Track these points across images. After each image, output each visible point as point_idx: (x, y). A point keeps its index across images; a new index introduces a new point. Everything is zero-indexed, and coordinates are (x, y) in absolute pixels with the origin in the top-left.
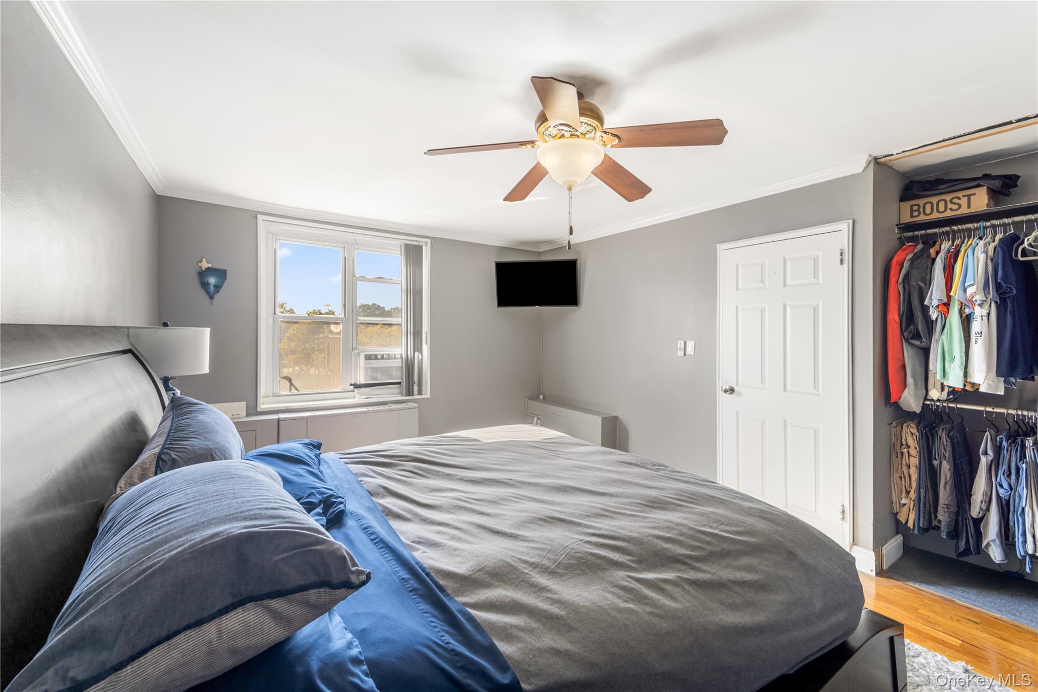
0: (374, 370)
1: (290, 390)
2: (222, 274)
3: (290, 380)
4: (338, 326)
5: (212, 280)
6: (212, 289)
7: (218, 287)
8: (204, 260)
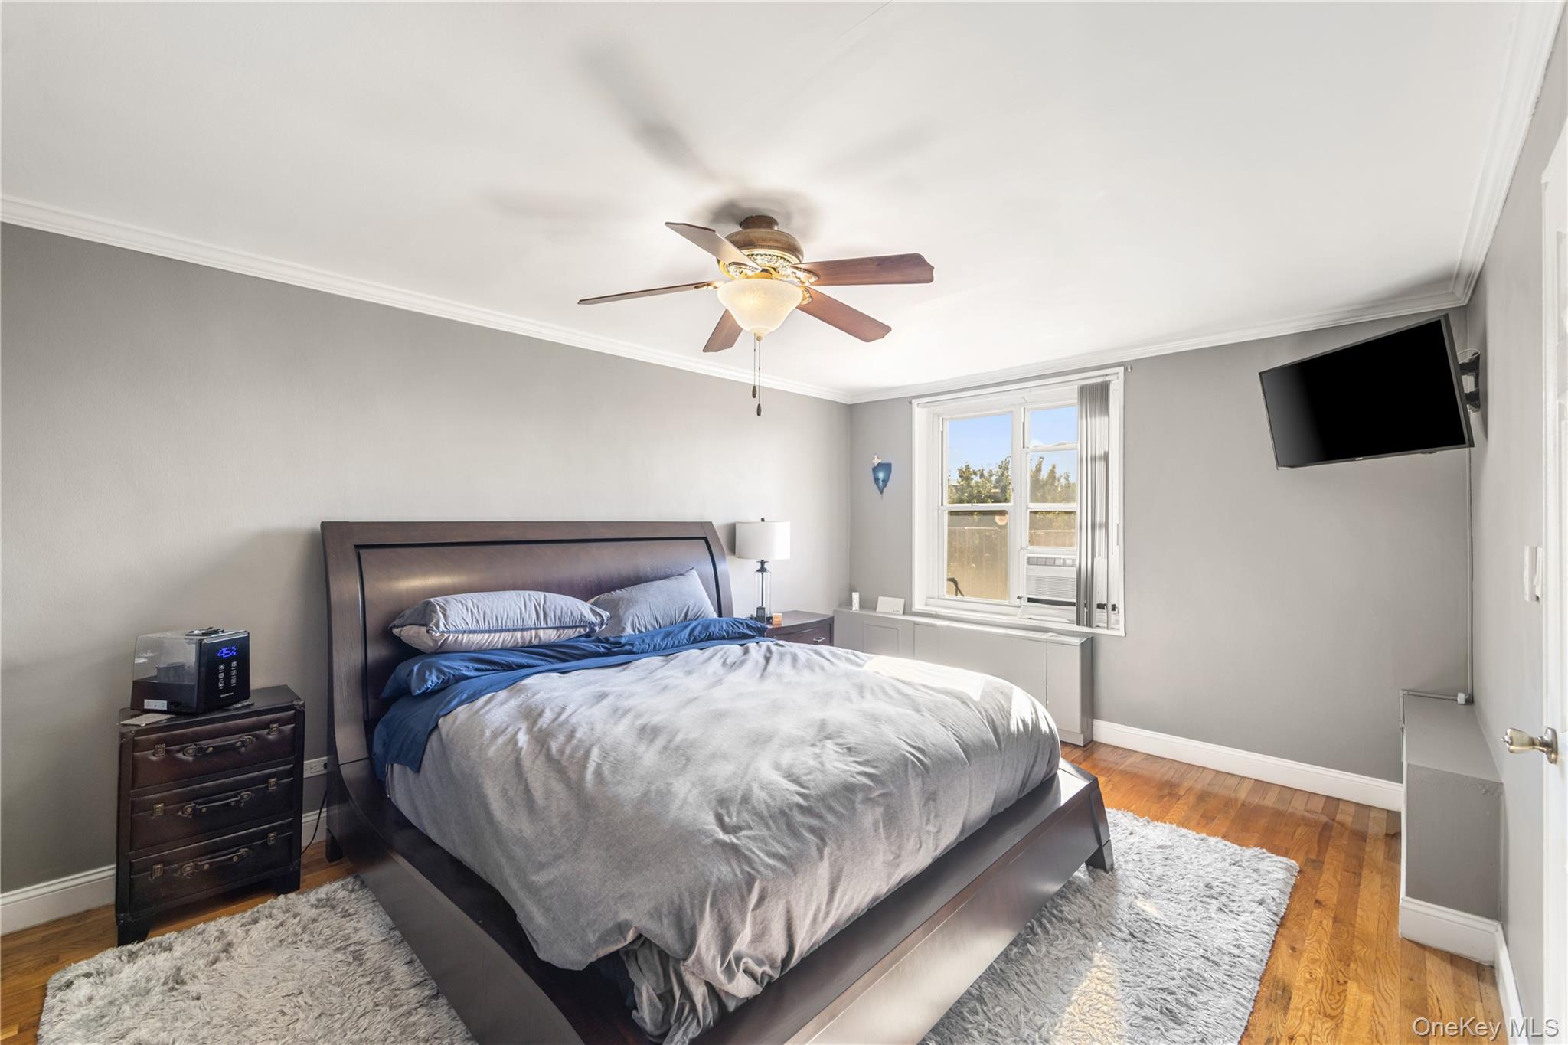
0: (1040, 580)
1: (957, 595)
2: (887, 467)
3: (956, 583)
4: (1004, 517)
5: (881, 475)
6: (881, 483)
7: (885, 481)
8: (876, 456)
